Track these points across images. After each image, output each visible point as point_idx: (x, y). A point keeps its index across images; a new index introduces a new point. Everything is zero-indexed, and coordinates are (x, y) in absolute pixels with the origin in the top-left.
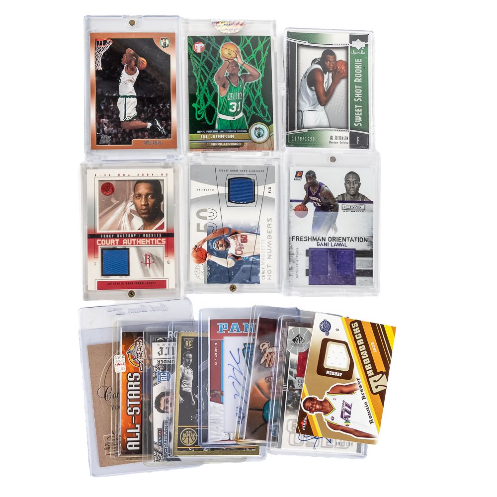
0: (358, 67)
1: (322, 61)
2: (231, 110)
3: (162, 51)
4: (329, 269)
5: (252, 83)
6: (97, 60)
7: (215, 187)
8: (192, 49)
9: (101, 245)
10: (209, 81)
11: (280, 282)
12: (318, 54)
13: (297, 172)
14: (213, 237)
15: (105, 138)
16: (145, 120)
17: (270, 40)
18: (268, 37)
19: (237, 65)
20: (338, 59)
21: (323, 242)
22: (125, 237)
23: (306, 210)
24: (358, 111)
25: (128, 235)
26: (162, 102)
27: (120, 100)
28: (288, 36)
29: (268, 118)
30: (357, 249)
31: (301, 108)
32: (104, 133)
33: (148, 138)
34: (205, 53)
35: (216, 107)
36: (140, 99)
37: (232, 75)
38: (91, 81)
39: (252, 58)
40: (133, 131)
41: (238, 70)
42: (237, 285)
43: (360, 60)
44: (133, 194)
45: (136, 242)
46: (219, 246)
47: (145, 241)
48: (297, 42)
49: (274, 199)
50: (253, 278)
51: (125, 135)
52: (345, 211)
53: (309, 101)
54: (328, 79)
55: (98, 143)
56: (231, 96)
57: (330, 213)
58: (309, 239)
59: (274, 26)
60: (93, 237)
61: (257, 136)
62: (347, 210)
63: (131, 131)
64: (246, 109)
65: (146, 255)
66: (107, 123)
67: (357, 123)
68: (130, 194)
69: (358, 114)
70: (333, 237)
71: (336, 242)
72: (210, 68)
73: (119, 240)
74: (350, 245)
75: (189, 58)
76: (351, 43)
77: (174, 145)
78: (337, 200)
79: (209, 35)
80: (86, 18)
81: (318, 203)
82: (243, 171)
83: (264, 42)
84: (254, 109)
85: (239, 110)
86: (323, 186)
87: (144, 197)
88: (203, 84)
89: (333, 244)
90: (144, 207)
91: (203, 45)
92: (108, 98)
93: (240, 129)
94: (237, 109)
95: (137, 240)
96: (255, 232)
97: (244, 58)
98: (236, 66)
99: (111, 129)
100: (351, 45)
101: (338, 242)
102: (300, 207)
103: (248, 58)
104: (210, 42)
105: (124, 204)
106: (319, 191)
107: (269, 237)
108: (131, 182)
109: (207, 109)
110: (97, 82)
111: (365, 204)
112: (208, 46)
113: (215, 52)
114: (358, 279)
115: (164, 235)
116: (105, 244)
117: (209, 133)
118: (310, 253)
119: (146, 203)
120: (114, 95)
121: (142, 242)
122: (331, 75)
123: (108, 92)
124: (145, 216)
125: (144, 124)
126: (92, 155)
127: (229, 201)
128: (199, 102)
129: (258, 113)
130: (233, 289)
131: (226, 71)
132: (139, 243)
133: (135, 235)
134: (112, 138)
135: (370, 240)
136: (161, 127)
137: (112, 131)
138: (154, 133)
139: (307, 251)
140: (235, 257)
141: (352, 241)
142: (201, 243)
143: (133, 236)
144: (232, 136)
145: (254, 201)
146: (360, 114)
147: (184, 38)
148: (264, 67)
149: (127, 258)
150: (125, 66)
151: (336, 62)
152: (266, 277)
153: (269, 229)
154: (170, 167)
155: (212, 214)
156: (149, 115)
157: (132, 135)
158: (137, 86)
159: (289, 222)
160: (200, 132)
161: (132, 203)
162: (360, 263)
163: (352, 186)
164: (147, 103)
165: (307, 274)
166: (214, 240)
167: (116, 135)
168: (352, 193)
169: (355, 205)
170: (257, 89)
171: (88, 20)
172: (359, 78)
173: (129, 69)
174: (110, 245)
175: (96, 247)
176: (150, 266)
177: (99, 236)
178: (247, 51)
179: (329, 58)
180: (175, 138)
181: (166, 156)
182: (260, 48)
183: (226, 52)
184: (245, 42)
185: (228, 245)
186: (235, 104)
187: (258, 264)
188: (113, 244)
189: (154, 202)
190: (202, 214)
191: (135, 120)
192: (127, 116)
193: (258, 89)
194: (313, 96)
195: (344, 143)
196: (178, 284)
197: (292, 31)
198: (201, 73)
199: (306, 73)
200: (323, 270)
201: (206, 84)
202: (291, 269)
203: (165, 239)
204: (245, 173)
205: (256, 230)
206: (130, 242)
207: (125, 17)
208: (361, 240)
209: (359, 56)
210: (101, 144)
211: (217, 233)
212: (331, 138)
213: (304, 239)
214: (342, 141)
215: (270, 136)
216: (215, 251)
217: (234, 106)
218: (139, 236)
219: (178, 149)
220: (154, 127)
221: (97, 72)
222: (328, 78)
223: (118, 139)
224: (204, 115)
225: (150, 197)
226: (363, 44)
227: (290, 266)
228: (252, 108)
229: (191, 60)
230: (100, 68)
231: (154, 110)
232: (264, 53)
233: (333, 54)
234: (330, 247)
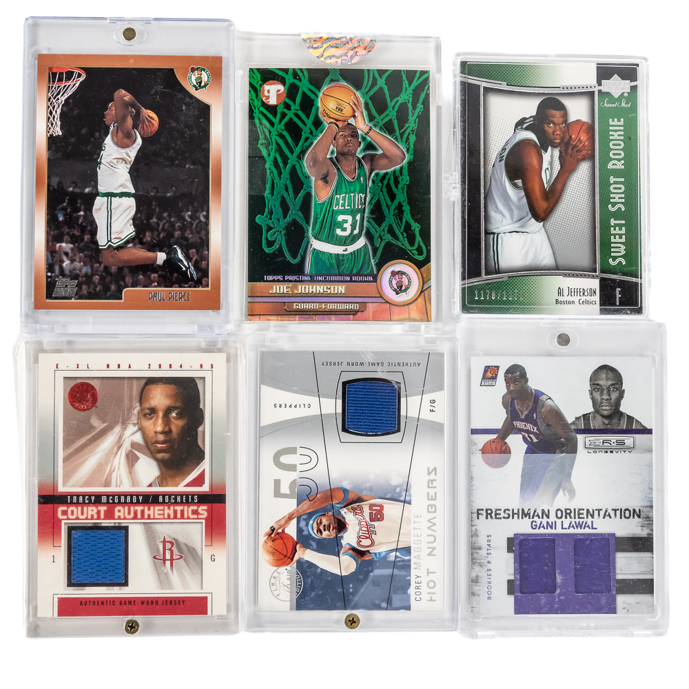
0: (616, 135)
1: (537, 123)
2: (339, 232)
3: (191, 97)
4: (559, 579)
5: (386, 174)
6: (51, 113)
7: (314, 400)
8: (257, 96)
9: (68, 519)
10: (293, 168)
11: (454, 608)
12: (529, 108)
13: (487, 369)
14: (309, 508)
15: (66, 286)
16: (153, 248)
17: (427, 79)
18: (423, 73)
19: (354, 134)
20: (572, 118)
21: (545, 520)
22: (119, 502)
23: (507, 451)
24: (617, 231)
25: (126, 497)
26: (190, 208)
27: (99, 202)
28: (463, 72)
29: (420, 251)
30: (619, 534)
31: (494, 227)
32: (62, 273)
33: (159, 285)
34: (287, 106)
35: (308, 223)
36: (141, 200)
37: (342, 155)
38: (38, 160)
39: (387, 119)
40: (126, 271)
41: (357, 144)
42: (360, 613)
43: (619, 121)
44: (138, 408)
45: (143, 512)
46: (322, 528)
47: (164, 510)
48: (483, 84)
49: (441, 426)
50: (396, 599)
51: (108, 279)
52: (591, 451)
53: (511, 211)
54: (551, 163)
55: (49, 296)
56: (342, 201)
57: (559, 456)
58: (513, 514)
59: (438, 49)
60: (49, 500)
61: (395, 290)
62: (595, 449)
63: (120, 269)
64: (372, 231)
65: (164, 542)
66: (69, 251)
67: (614, 258)
68: (131, 408)
69: (617, 239)
70: (566, 510)
71: (573, 520)
72: (296, 138)
73: (105, 508)
74: (603, 526)
75: (251, 117)
76: (600, 84)
77: (213, 303)
78: (573, 427)
79: (296, 66)
80: (30, 21)
81: (532, 436)
82: (373, 364)
83: (415, 84)
84: (391, 231)
85: (356, 232)
86: (543, 398)
87: (161, 414)
88: (280, 173)
89: (566, 525)
90: (161, 437)
91: (281, 87)
92: (74, 198)
93: (358, 274)
94: (353, 228)
95: (146, 508)
96: (400, 496)
97: (371, 118)
98: (352, 136)
99: (77, 264)
100: (600, 88)
101: (577, 520)
102: (493, 445)
103: (378, 118)
104: (297, 82)
105: (117, 429)
106: (534, 409)
107: (432, 509)
108: (135, 383)
109: (287, 228)
110: (51, 163)
111: (635, 436)
112: (292, 91)
113: (308, 104)
114: (621, 600)
115: (203, 499)
116: (74, 517)
117: (291, 281)
118: (517, 544)
119: (167, 429)
120: (87, 190)
121: (157, 512)
122: (557, 153)
123: (75, 184)
124: (163, 457)
125: (151, 254)
126: (36, 322)
127: (344, 430)
128: (271, 213)
129: (397, 239)
130: (352, 622)
131: (332, 146)
132: (149, 515)
133: (141, 498)
134: (79, 286)
135: (644, 514)
136: (186, 263)
137: (80, 270)
138: (171, 275)
139: (510, 541)
140: (358, 553)
141: (607, 518)
142: (283, 522)
143: (138, 499)
144: (341, 289)
145: (399, 430)
146: (621, 238)
147: (241, 72)
148: (413, 138)
149: (122, 548)
150: (112, 128)
151: (569, 126)
152: (425, 597)
153: (432, 492)
154: (220, 351)
155: (307, 459)
156: (162, 235)
157: (124, 280)
158: (136, 172)
159: (470, 478)
160: (271, 278)
161: (136, 428)
162: (626, 565)
163: (605, 397)
164: (157, 210)
165: (510, 592)
166: (310, 515)
167: (88, 278)
168: (605, 413)
169: (614, 438)
170: (396, 187)
171: (34, 25)
172: (619, 160)
173: (120, 134)
174: (87, 519)
175: (56, 524)
176: (172, 565)
177: (63, 499)
178: (377, 105)
179: (553, 116)
180: (217, 287)
181: (196, 327)
182: (405, 96)
183: (332, 105)
184: (374, 83)
185: (341, 526)
186: (349, 218)
187: (407, 566)
188: (92, 516)
189: (183, 427)
190: (285, 459)
191: (130, 245)
192: (113, 236)
193: (400, 186)
194: (520, 199)
195: (587, 302)
196: (233, 606)
197: (471, 59)
198: (276, 150)
199: (504, 149)
200: (545, 580)
201: (286, 173)
202: (475, 581)
203: (206, 508)
204: (379, 369)
205: (404, 493)
206: (129, 513)
207: (114, 21)
208: (627, 515)
209: (617, 113)
210: (56, 298)
211: (319, 500)
212: (560, 292)
213: (503, 515)
214: (583, 298)
215: (424, 290)
216: (313, 539)
217: (347, 223)
218: (150, 499)
219: (222, 311)
220: (171, 263)
221: (52, 140)
222: (550, 160)
223: (92, 286)
224: (281, 241)
225: (174, 415)
226: (625, 85)
227: (474, 574)
228: (386, 228)
229: (257, 121)
230: (58, 131)
231: (172, 225)
232: (414, 108)
233: (562, 108)
234: (559, 530)
